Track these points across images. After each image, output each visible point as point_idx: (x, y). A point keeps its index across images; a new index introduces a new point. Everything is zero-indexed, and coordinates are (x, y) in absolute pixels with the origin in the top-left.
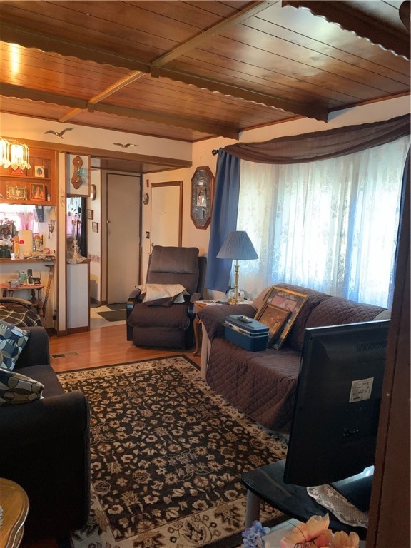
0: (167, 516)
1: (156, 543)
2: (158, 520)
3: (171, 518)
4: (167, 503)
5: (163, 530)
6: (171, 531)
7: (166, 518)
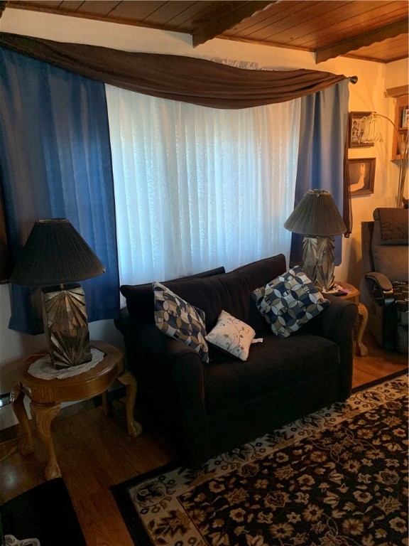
0: (214, 534)
1: (174, 529)
2: (208, 526)
3: (212, 538)
4: (235, 531)
5: (193, 532)
6: (192, 541)
7: (211, 533)
